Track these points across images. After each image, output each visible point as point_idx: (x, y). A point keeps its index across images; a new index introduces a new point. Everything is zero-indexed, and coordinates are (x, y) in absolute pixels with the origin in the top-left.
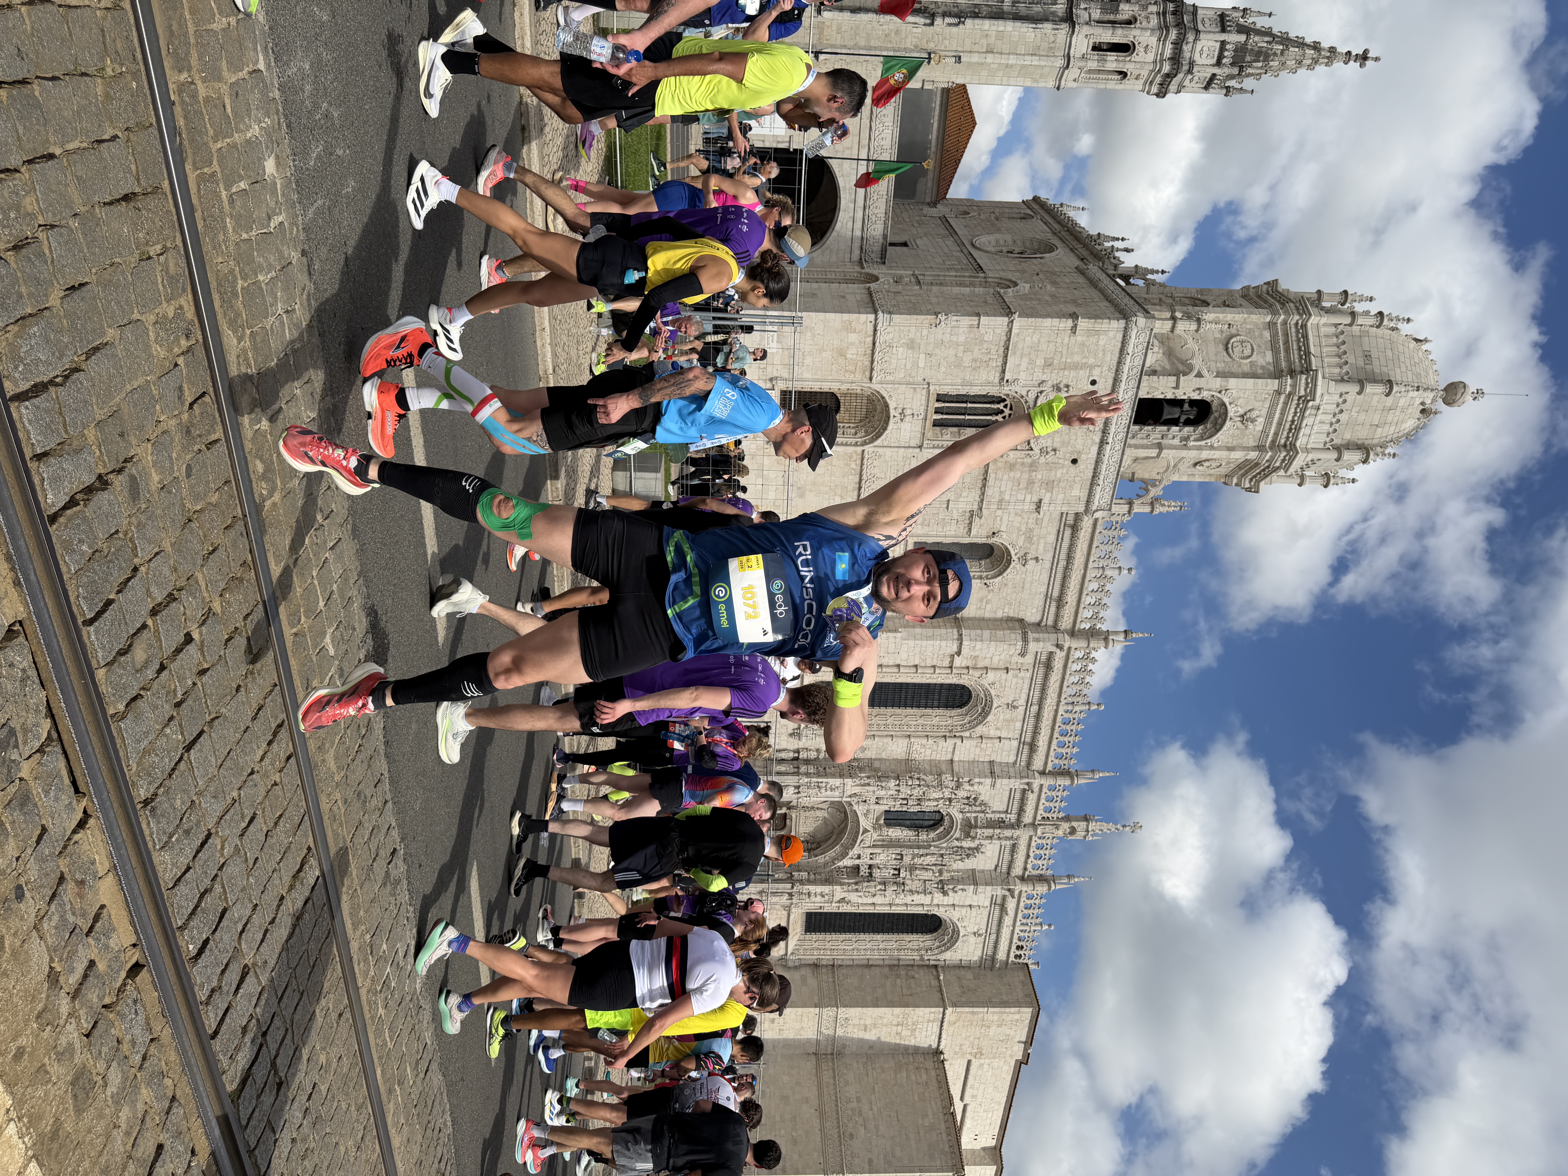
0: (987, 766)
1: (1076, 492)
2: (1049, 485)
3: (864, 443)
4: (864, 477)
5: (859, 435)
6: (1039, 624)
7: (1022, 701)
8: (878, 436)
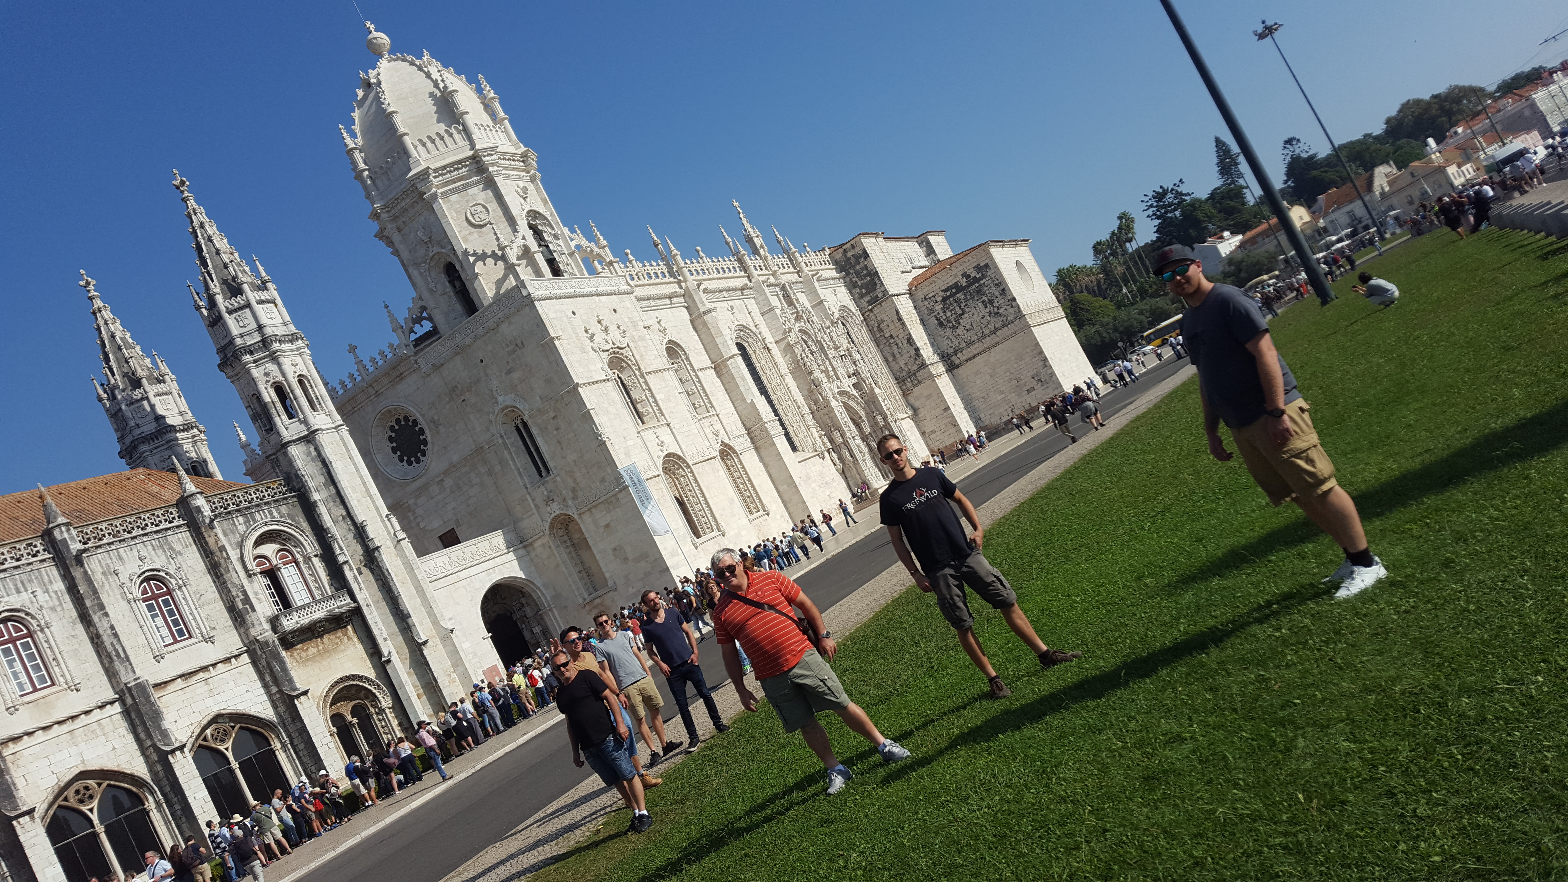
0: (766, 316)
1: (628, 304)
2: (634, 324)
3: (688, 466)
4: (701, 459)
5: (683, 473)
6: (687, 308)
7: (725, 304)
8: (679, 458)
